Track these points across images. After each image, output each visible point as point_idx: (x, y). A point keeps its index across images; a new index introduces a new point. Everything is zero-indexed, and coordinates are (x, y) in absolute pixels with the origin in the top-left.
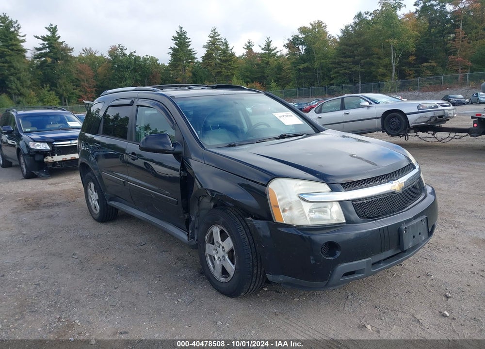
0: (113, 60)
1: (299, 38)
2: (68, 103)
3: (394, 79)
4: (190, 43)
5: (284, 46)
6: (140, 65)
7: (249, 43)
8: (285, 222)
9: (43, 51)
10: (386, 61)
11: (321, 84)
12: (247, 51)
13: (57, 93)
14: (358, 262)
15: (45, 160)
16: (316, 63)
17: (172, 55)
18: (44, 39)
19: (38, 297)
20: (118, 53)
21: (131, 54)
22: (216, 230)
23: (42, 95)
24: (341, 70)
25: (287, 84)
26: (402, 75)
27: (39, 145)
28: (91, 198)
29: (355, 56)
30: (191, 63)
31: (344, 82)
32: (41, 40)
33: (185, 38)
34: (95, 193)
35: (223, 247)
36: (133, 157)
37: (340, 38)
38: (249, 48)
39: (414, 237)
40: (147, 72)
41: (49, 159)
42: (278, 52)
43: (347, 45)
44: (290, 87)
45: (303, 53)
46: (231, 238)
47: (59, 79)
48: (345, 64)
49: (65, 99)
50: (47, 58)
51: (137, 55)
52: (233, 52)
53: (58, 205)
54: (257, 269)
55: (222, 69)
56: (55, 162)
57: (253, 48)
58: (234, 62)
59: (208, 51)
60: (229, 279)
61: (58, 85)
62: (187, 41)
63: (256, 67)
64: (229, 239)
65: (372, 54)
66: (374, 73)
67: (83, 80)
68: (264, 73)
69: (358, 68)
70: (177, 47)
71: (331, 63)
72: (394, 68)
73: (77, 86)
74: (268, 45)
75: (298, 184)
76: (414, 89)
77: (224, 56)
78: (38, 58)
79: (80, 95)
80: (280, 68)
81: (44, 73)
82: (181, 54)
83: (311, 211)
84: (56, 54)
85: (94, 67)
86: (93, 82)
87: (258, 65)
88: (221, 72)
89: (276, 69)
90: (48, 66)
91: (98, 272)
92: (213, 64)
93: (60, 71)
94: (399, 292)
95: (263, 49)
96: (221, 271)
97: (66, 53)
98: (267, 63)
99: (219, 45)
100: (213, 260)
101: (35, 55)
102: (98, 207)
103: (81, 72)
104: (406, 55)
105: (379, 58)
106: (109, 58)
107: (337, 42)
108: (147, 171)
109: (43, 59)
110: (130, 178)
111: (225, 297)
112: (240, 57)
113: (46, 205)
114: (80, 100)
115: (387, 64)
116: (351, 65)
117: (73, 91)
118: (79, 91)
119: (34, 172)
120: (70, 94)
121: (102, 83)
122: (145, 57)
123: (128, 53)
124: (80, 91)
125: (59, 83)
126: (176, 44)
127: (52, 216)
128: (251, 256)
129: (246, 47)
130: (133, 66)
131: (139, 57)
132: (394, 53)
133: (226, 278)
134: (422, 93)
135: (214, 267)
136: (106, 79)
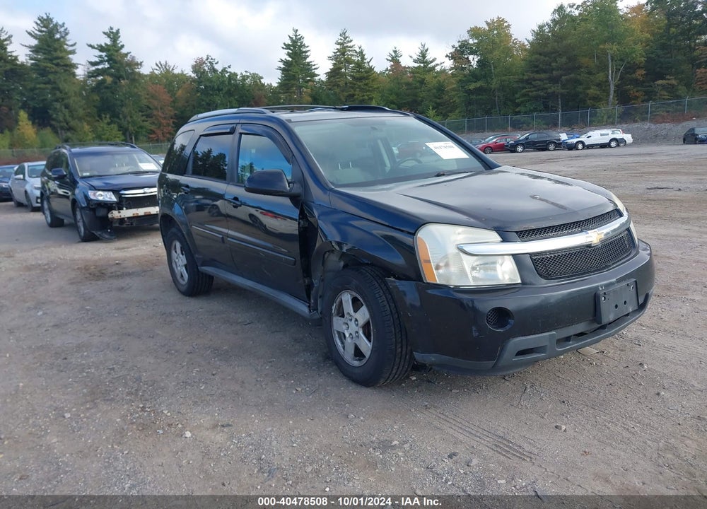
0: (199, 78)
1: (468, 44)
2: (135, 140)
3: (613, 104)
4: (308, 54)
5: (447, 56)
6: (236, 86)
7: (395, 52)
8: (438, 282)
9: (100, 67)
10: (600, 77)
11: (502, 112)
12: (392, 63)
13: (120, 127)
14: (537, 336)
15: (110, 216)
16: (495, 80)
17: (283, 70)
18: (101, 48)
19: (113, 383)
20: (206, 68)
21: (224, 70)
22: (347, 298)
23: (100, 129)
24: (532, 92)
25: (451, 112)
26: (623, 98)
27: (102, 195)
28: (175, 262)
29: (553, 69)
30: (310, 83)
31: (535, 110)
32: (97, 51)
33: (301, 46)
34: (181, 256)
35: (356, 320)
36: (234, 203)
37: (531, 44)
38: (395, 59)
39: (616, 306)
40: (246, 97)
41: (115, 214)
42: (437, 65)
43: (540, 54)
44: (455, 117)
45: (475, 66)
46: (367, 306)
47: (122, 106)
48: (537, 82)
49: (130, 135)
50: (106, 77)
51: (232, 72)
52: (371, 65)
53: (129, 274)
54: (402, 347)
55: (355, 91)
56: (123, 219)
57: (400, 59)
58: (373, 81)
59: (334, 64)
60: (364, 361)
61: (121, 116)
62: (304, 50)
63: (404, 87)
64: (364, 310)
65: (580, 67)
66: (581, 96)
67: (156, 109)
68: (416, 96)
69: (557, 89)
70: (290, 59)
71: (517, 82)
72: (612, 88)
73: (148, 116)
74: (423, 55)
75: (457, 232)
76: (644, 120)
77: (358, 71)
78: (92, 76)
79: (151, 130)
80: (441, 89)
81: (102, 99)
82: (296, 69)
83: (474, 268)
84: (118, 70)
85: (171, 88)
86: (170, 111)
87: (408, 84)
88: (354, 95)
89: (435, 91)
90: (107, 88)
91: (189, 356)
92: (342, 83)
93: (124, 94)
94: (596, 385)
95: (415, 61)
96: (353, 352)
97: (133, 70)
98: (422, 82)
99: (352, 55)
100: (343, 339)
101: (88, 73)
102: (186, 276)
103: (153, 97)
104: (632, 68)
105: (590, 73)
106: (193, 75)
107: (526, 50)
108: (252, 225)
109: (100, 78)
110: (231, 232)
111: (359, 386)
112: (381, 73)
113: (114, 274)
114: (151, 136)
115: (602, 81)
116: (547, 84)
117: (142, 124)
118: (151, 124)
119: (94, 232)
120: (138, 128)
121: (182, 112)
122: (244, 74)
123: (219, 68)
124: (153, 123)
125: (123, 112)
126: (289, 54)
127: (123, 288)
128: (393, 329)
129: (390, 59)
130: (227, 88)
131: (236, 75)
132: (612, 66)
133: (360, 360)
134: (655, 124)
135: (344, 348)
136: (189, 106)
